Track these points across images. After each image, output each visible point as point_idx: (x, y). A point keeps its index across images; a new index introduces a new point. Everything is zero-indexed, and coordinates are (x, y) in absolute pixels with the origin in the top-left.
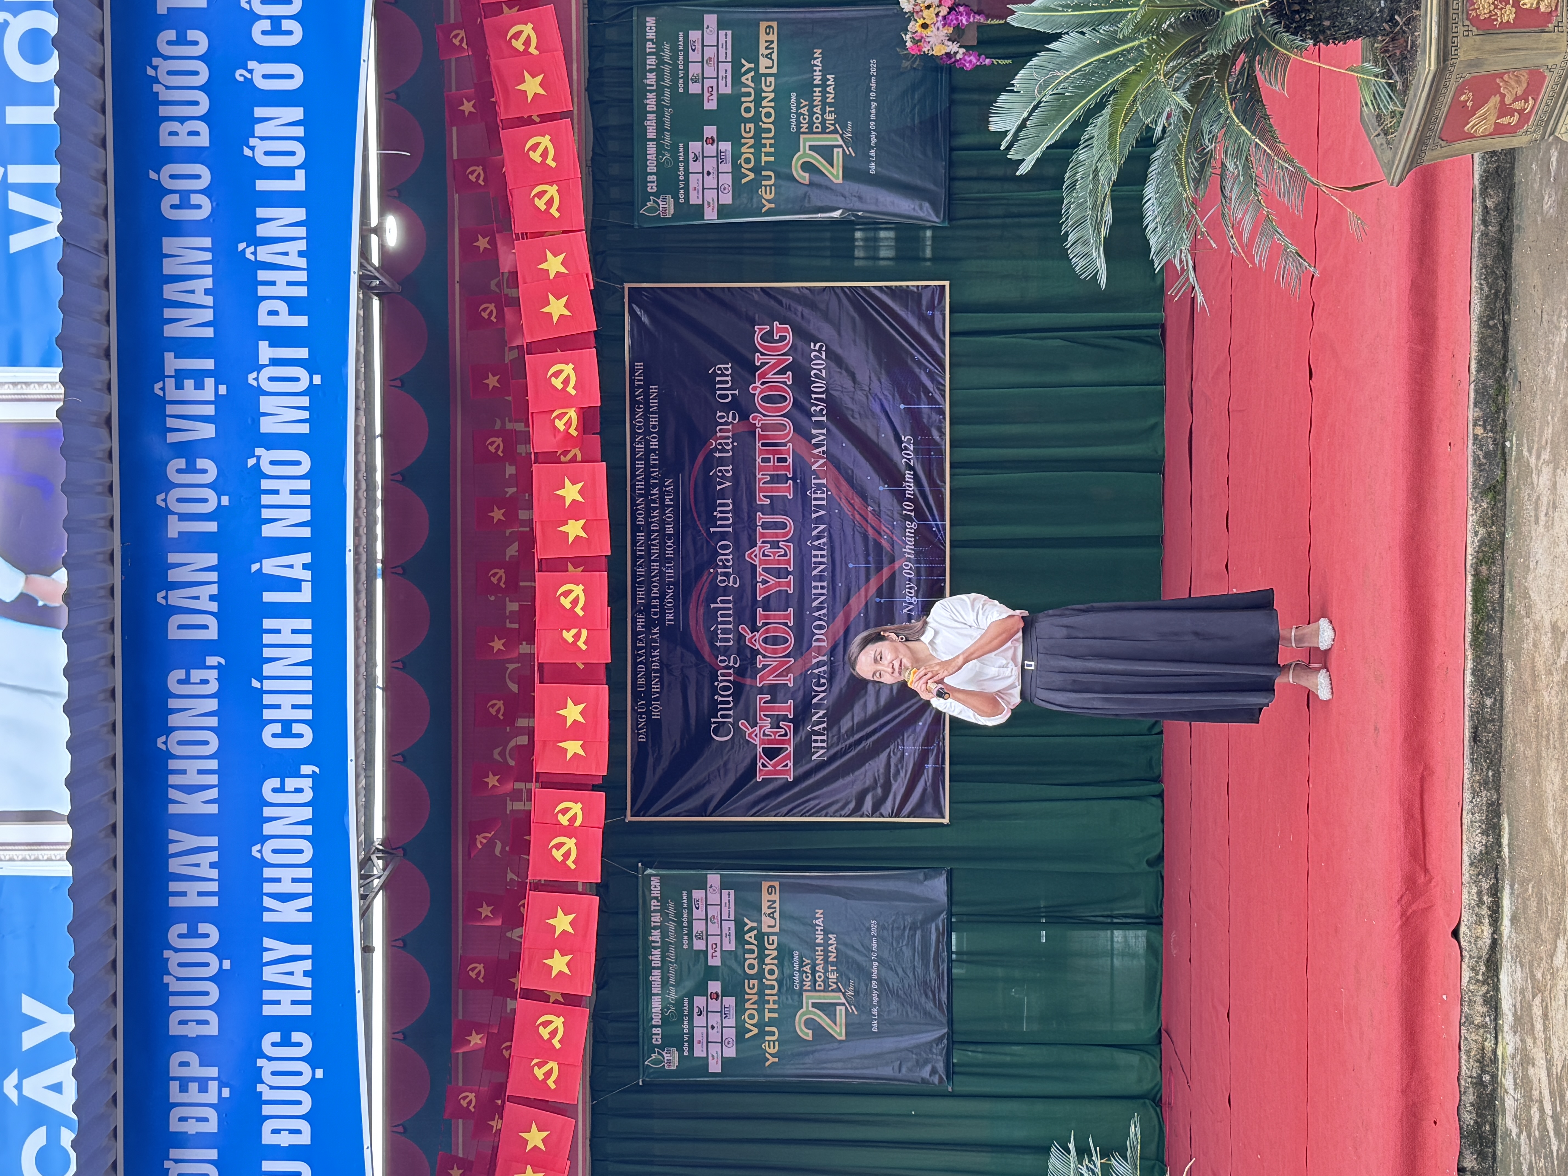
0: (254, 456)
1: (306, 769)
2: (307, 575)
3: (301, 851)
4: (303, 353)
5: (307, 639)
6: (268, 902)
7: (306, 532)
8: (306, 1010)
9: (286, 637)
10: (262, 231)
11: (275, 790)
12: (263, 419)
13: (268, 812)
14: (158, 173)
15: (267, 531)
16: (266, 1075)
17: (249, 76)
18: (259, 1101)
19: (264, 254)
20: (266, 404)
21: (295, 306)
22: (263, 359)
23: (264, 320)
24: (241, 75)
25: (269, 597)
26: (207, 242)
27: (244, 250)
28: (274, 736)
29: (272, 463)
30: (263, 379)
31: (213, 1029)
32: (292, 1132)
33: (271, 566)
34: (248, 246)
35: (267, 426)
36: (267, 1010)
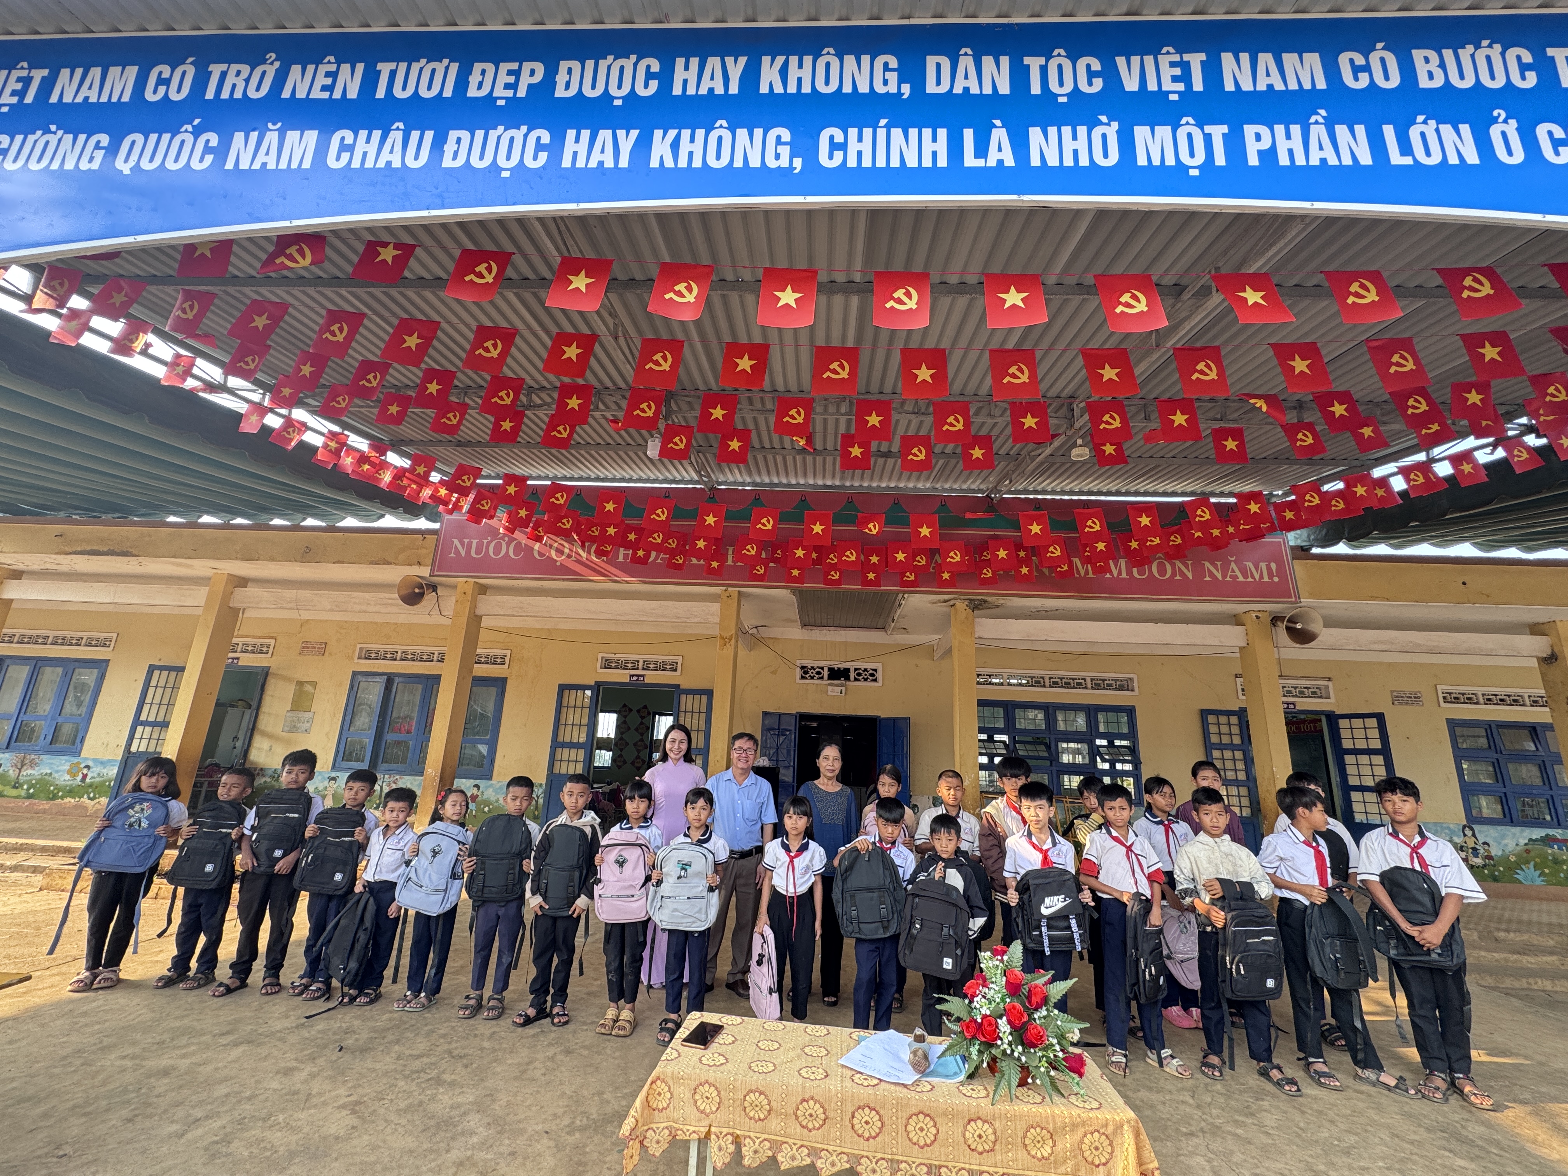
0: (1111, 119)
1: (798, 163)
3: (718, 159)
4: (1220, 160)
8: (566, 163)
9: (929, 147)
10: (1341, 130)
11: (779, 138)
13: (758, 132)
14: (1383, 49)
17: (1501, 120)
20: (1164, 132)
22: (1208, 129)
23: (1250, 130)
24: (1499, 114)
25: (968, 134)
26: (1321, 86)
28: (832, 138)
29: (1104, 136)
30: (1188, 128)
32: (456, 154)
33: (999, 134)
35: (1141, 132)
36: (571, 134)
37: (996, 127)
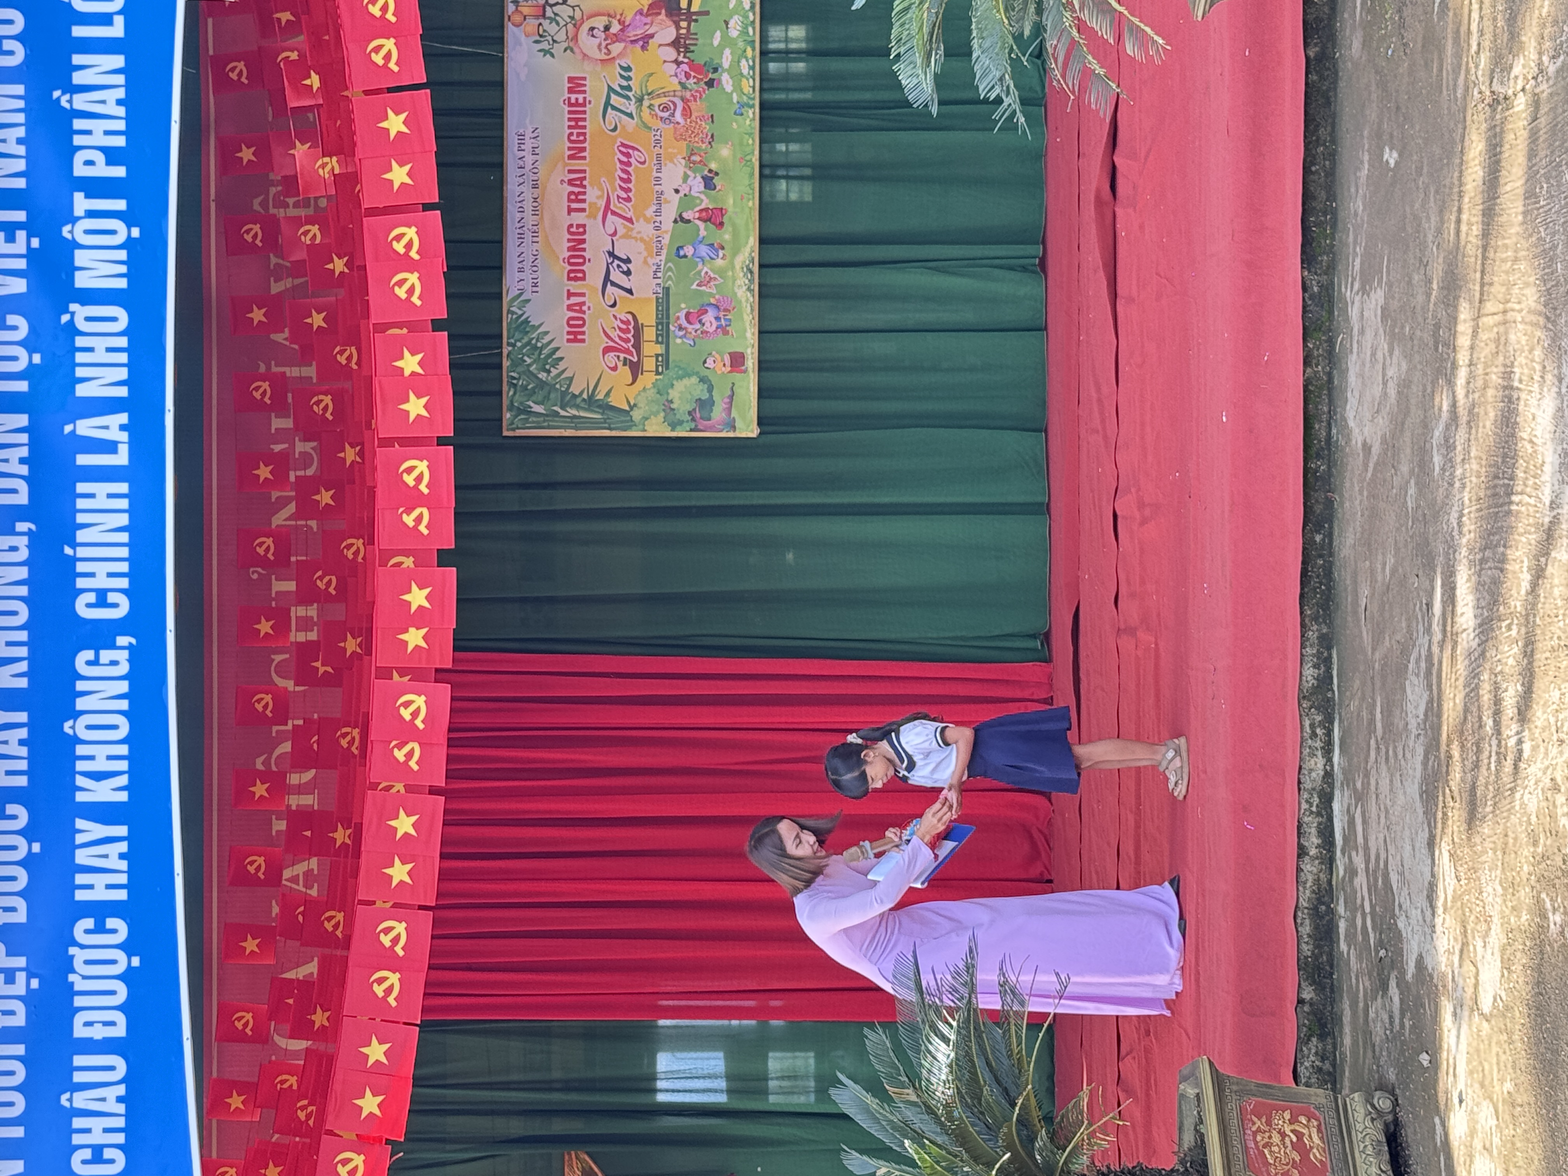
0: (67, 311)
1: (122, 641)
2: (124, 436)
3: (115, 727)
4: (120, 205)
5: (124, 504)
6: (80, 781)
7: (123, 392)
8: (122, 895)
9: (101, 502)
10: (78, 78)
11: (89, 663)
12: (77, 274)
13: (80, 686)
15: (82, 391)
16: (78, 964)
18: (70, 992)
19: (80, 102)
20: (81, 258)
21: (112, 156)
22: (79, 211)
23: (80, 170)
25: (83, 460)
26: (20, 90)
27: (58, 99)
28: (89, 605)
29: (88, 319)
30: (78, 232)
31: (21, 917)
32: (106, 1024)
33: (85, 427)
34: (64, 93)
35: (82, 281)
36: (81, 895)
37: (74, 431)
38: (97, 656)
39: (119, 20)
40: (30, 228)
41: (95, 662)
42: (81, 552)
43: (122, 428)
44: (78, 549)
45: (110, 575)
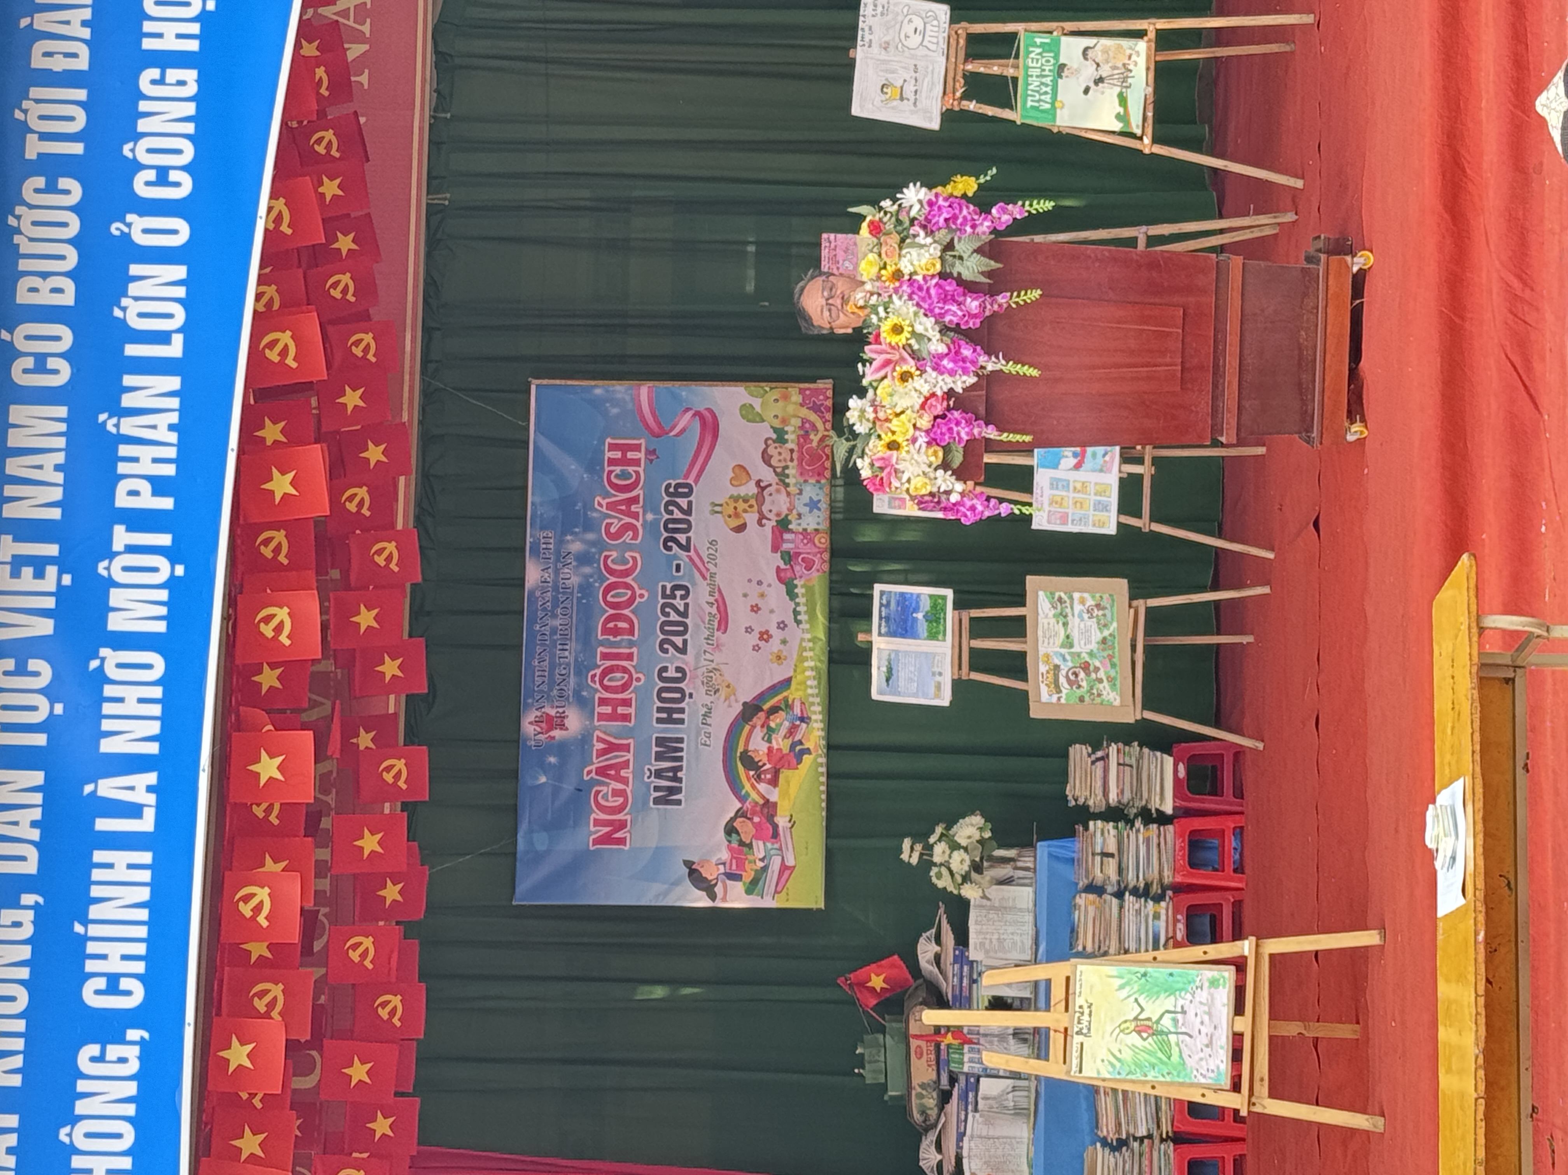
1: (133, 1034)
2: (151, 799)
3: (119, 1136)
5: (145, 876)
7: (153, 748)
9: (120, 873)
10: (128, 401)
11: (93, 1059)
12: (111, 615)
14: (12, 333)
15: (107, 746)
17: (126, 230)
19: (128, 426)
20: (116, 597)
21: (159, 486)
22: (117, 546)
23: (122, 501)
24: (117, 229)
25: (103, 824)
26: (62, 411)
27: (105, 422)
28: (98, 992)
29: (120, 666)
34: (110, 417)
35: (116, 623)
38: (103, 1052)
39: (178, 340)
40: (62, 563)
41: (100, 1059)
42: (94, 930)
43: (150, 789)
44: (90, 926)
45: (125, 958)
